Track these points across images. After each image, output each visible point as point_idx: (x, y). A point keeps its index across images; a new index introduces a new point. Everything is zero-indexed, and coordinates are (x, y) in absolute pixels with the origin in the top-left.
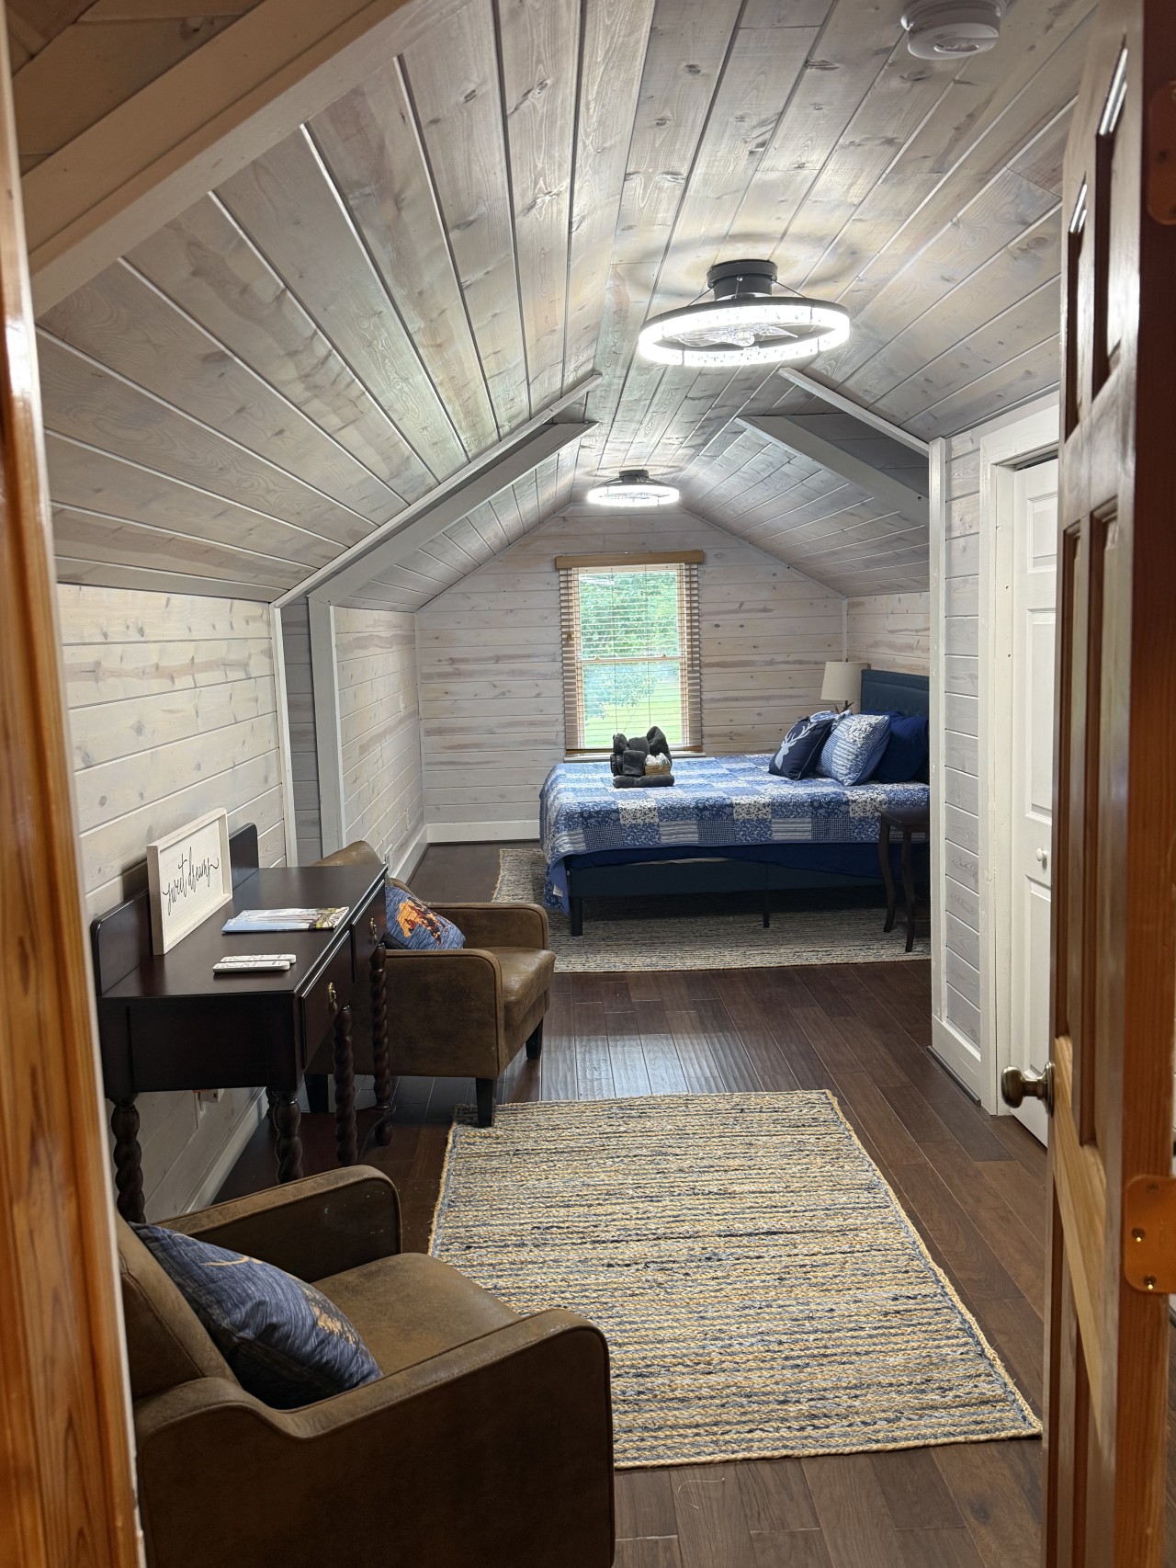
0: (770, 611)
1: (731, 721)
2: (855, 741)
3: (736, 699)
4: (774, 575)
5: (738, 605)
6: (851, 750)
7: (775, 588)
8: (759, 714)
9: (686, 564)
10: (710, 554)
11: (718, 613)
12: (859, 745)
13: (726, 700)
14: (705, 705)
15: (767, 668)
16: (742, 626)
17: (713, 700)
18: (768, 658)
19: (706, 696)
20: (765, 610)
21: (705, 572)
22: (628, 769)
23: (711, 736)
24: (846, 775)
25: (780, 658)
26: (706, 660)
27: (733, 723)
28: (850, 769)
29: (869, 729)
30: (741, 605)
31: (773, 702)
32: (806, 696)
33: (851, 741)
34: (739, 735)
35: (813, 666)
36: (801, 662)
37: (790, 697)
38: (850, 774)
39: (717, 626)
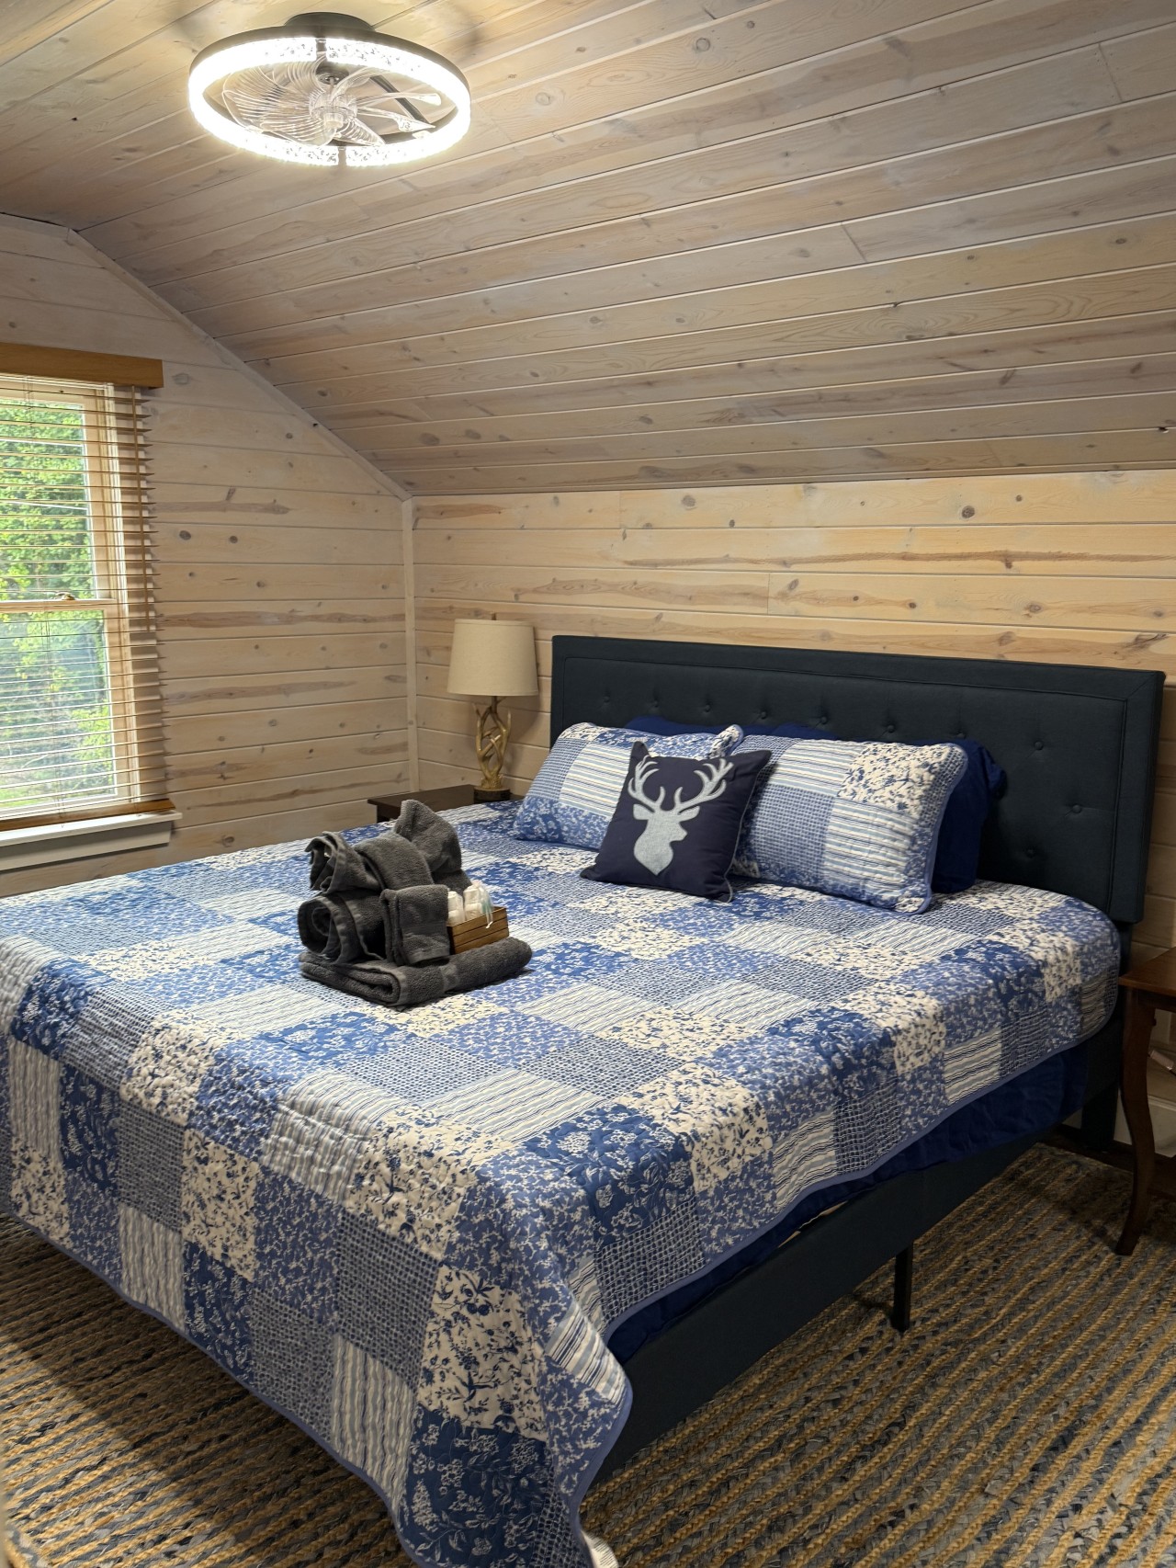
0: (285, 510)
1: (221, 739)
2: (902, 806)
3: (230, 694)
4: (289, 436)
5: (225, 494)
6: (897, 827)
7: (291, 465)
8: (273, 723)
9: (117, 388)
10: (168, 372)
11: (188, 507)
12: (916, 815)
13: (210, 695)
14: (172, 709)
15: (286, 629)
16: (234, 539)
17: (183, 698)
18: (284, 608)
19: (171, 689)
20: (275, 509)
21: (155, 412)
22: (421, 944)
23: (183, 774)
24: (903, 886)
25: (305, 609)
26: (170, 610)
27: (223, 745)
28: (906, 872)
29: (928, 777)
30: (231, 493)
31: (296, 698)
32: (352, 683)
33: (894, 806)
34: (237, 767)
35: (359, 626)
36: (340, 618)
37: (326, 685)
38: (911, 883)
39: (185, 535)
